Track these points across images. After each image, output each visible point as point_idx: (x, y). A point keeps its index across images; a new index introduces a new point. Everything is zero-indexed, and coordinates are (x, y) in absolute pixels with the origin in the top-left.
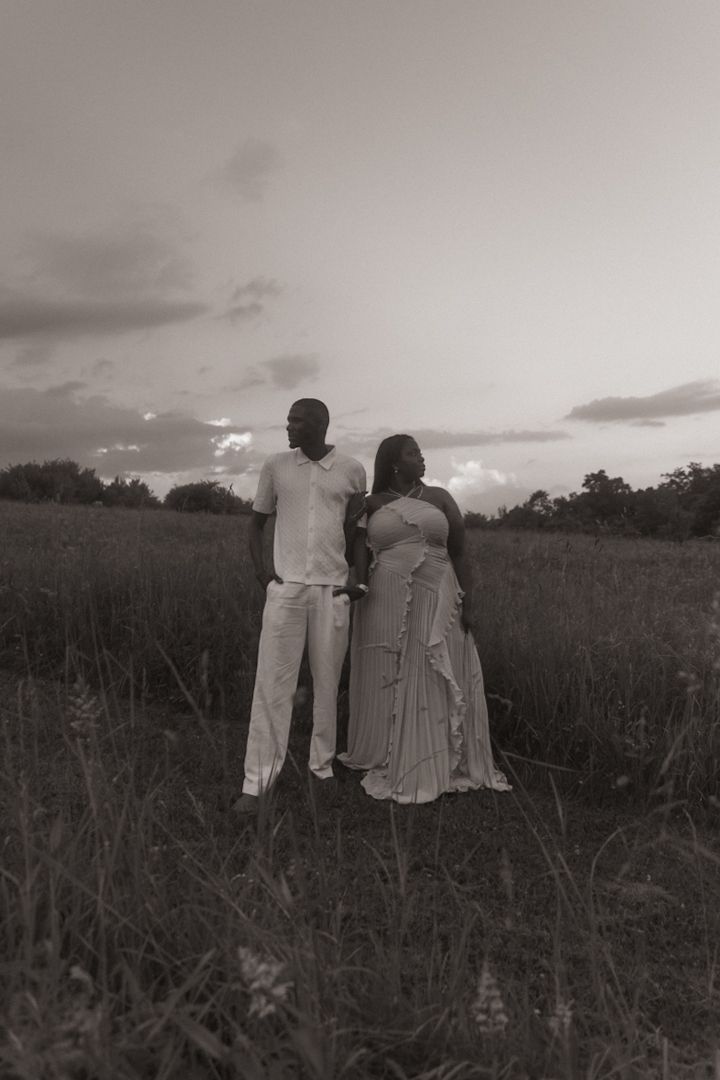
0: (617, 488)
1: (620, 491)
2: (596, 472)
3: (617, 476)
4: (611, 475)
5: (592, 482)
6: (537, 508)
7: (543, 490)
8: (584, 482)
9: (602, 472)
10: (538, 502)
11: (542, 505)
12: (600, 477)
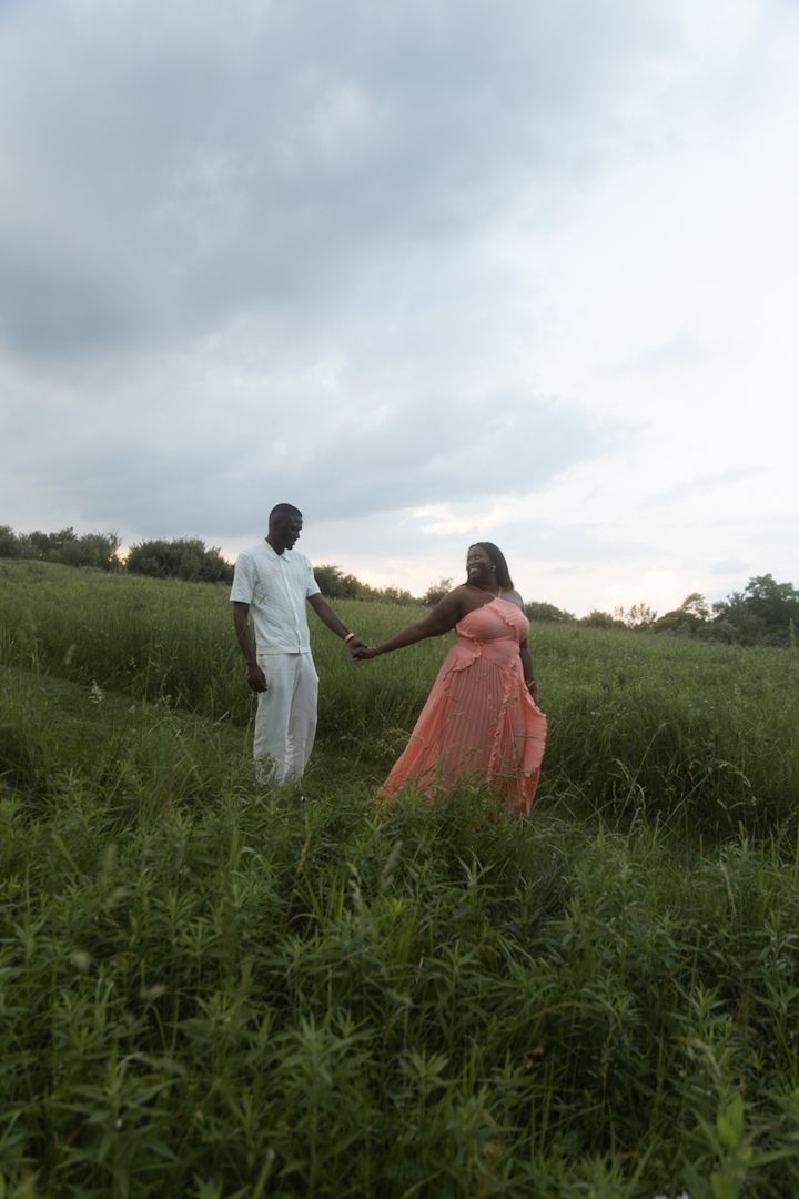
0: (786, 594)
1: (788, 597)
2: (763, 575)
3: (787, 582)
4: (779, 580)
5: (757, 586)
6: (692, 612)
7: (700, 593)
8: (747, 585)
9: (769, 576)
10: (693, 604)
11: (697, 609)
12: (766, 581)
